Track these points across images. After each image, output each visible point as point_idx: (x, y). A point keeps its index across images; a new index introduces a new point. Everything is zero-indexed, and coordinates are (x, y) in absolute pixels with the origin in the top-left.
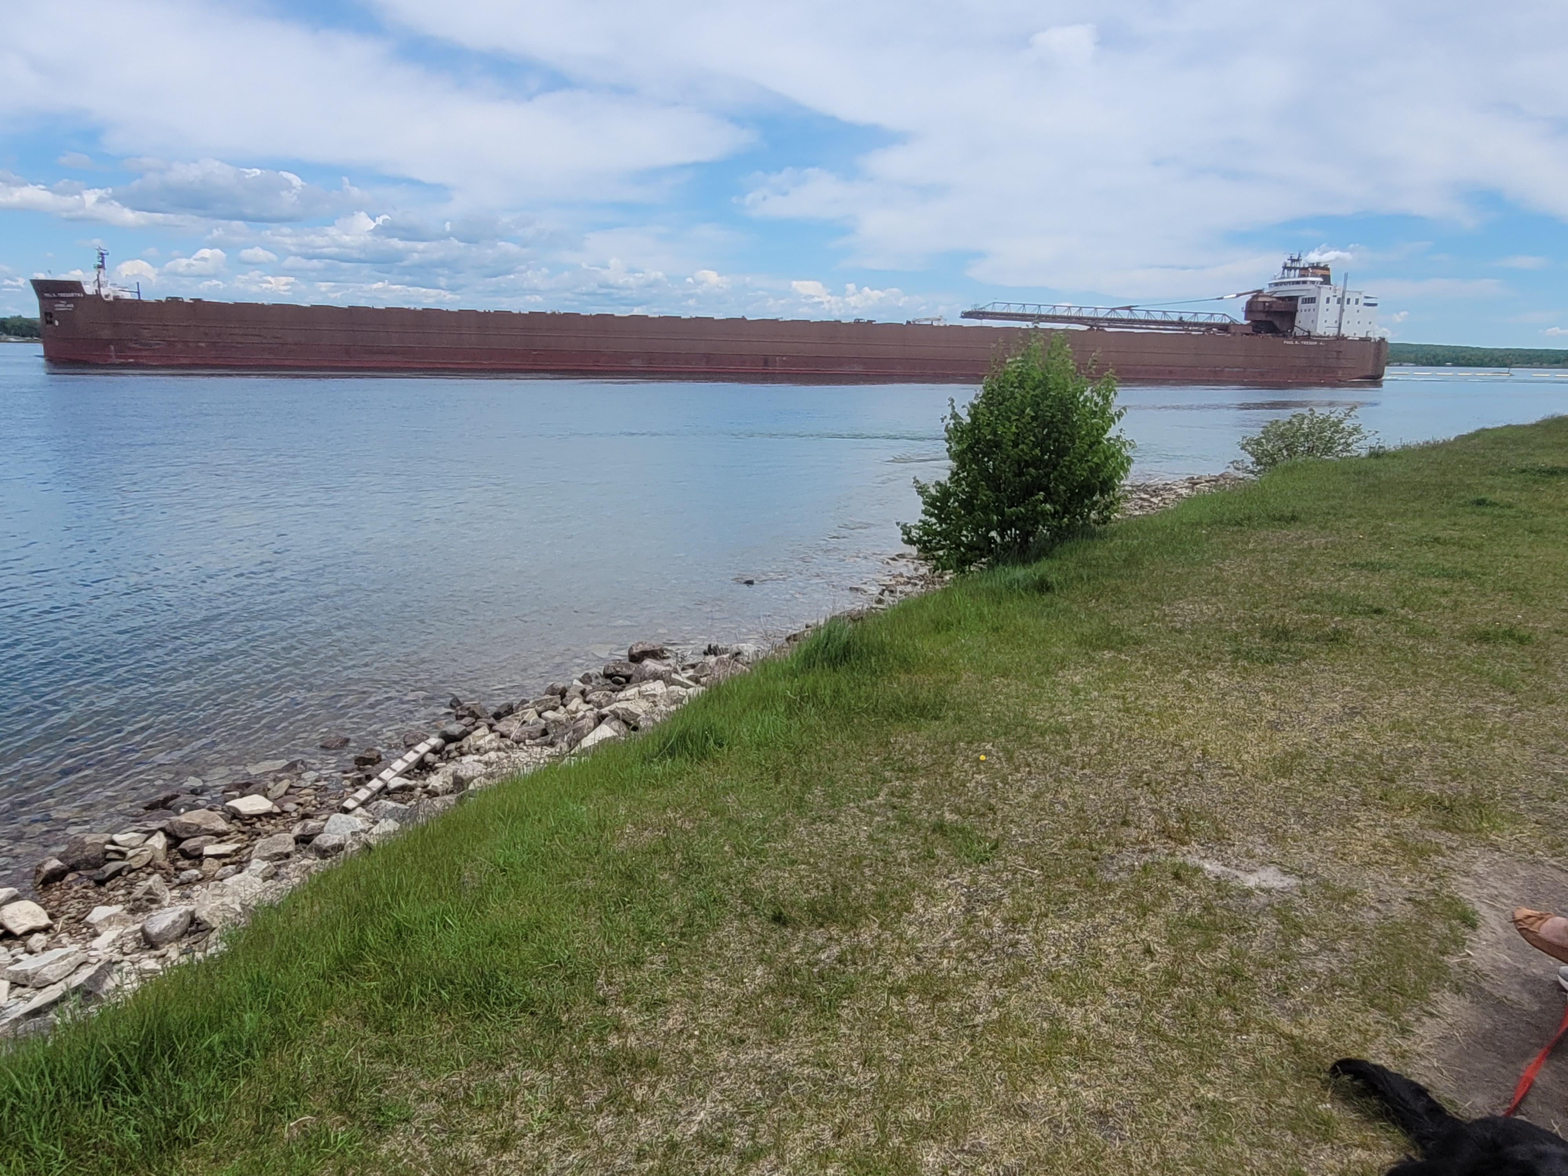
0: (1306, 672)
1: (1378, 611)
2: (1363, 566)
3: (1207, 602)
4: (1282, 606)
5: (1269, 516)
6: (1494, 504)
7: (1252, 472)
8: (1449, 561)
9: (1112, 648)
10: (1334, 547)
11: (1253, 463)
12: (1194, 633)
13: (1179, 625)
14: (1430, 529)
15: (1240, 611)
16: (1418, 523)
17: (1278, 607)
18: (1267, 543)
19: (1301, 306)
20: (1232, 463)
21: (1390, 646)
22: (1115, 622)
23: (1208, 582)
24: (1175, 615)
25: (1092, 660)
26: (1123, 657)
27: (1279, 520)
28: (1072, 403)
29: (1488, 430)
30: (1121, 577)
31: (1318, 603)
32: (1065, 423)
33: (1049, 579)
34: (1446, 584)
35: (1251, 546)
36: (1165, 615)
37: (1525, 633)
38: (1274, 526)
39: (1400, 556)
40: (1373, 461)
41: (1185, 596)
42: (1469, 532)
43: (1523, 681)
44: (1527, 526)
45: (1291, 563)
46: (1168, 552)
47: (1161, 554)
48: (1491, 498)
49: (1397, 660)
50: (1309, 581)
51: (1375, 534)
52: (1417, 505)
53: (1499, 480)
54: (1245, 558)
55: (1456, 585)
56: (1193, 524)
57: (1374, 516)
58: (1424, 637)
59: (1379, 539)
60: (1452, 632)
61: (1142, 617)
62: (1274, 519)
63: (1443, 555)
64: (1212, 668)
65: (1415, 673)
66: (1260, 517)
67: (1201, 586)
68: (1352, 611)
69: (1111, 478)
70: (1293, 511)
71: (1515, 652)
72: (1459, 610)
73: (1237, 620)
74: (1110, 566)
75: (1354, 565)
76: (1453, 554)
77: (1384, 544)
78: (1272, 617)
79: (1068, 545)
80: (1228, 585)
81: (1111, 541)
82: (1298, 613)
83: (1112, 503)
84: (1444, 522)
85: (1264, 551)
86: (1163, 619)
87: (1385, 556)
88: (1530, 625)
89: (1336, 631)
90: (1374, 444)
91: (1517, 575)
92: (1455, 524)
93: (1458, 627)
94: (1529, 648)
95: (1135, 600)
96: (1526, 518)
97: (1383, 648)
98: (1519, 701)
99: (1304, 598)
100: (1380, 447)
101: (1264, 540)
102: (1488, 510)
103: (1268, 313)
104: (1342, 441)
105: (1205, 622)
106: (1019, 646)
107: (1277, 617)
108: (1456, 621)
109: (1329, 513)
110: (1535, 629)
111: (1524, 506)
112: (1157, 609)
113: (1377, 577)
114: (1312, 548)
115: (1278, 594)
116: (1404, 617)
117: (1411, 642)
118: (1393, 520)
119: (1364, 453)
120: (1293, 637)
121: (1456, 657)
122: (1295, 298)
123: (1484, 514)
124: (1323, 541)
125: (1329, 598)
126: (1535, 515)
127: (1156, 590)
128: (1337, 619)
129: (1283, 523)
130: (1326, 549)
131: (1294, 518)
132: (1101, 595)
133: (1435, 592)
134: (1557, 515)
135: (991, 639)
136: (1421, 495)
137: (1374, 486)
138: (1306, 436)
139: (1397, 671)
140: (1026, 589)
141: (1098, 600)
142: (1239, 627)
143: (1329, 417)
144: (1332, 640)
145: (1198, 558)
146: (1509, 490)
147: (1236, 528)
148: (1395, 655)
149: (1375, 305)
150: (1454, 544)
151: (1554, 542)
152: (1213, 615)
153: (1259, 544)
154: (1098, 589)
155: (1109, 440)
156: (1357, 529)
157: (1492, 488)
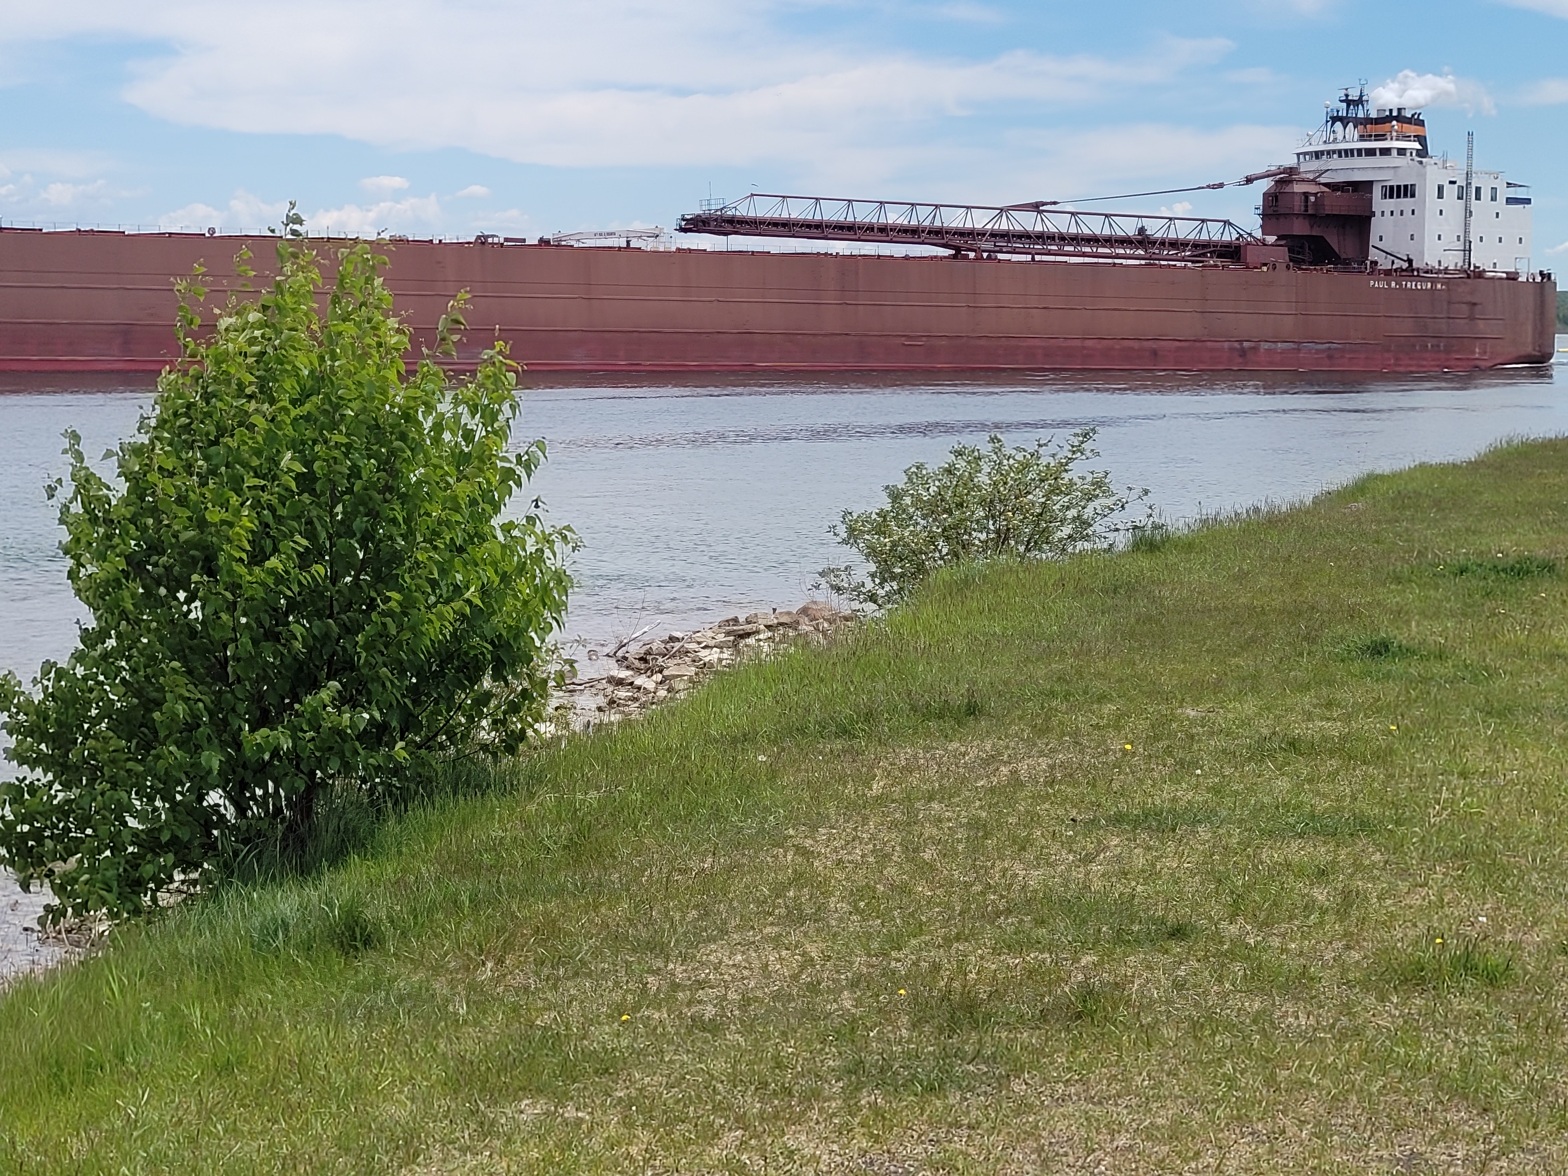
0: (1023, 1107)
1: (1178, 933)
2: (1136, 824)
3: (776, 942)
4: (958, 938)
5: (914, 709)
6: (1406, 652)
7: (873, 598)
8: (1325, 796)
9: (540, 1091)
10: (1070, 778)
11: (873, 576)
12: (748, 1029)
13: (710, 1011)
14: (1278, 718)
15: (859, 961)
16: (1249, 706)
17: (948, 942)
18: (914, 779)
19: (1379, 204)
20: (822, 574)
21: (1210, 1018)
22: (547, 1018)
23: (779, 891)
24: (701, 985)
25: (487, 1129)
26: (570, 1113)
27: (940, 716)
28: (403, 437)
29: (1381, 478)
30: (559, 892)
31: (1041, 922)
32: (389, 489)
33: (368, 914)
34: (1323, 853)
35: (877, 787)
36: (675, 987)
37: (1495, 959)
38: (928, 734)
39: (1216, 790)
40: (1144, 562)
41: (724, 932)
42: (1363, 724)
43: (1505, 1078)
44: (1480, 700)
45: (974, 824)
46: (675, 818)
47: (659, 824)
48: (1401, 637)
49: (1229, 1053)
50: (1018, 868)
51: (1157, 738)
52: (1244, 662)
53: (1412, 595)
54: (865, 820)
55: (1343, 853)
56: (734, 741)
57: (1155, 693)
58: (1284, 989)
59: (1169, 751)
60: (1344, 971)
61: (617, 997)
62: (928, 714)
63: (1310, 781)
64: (797, 1120)
65: (1270, 1081)
66: (894, 710)
67: (760, 903)
68: (1119, 937)
69: (519, 633)
70: (971, 693)
71: (1481, 1007)
72: (1354, 913)
73: (854, 985)
74: (530, 865)
75: (1118, 819)
76: (1332, 776)
77: (1181, 763)
78: (936, 968)
79: (416, 815)
80: (827, 894)
81: (531, 796)
82: (996, 951)
83: (525, 694)
84: (1307, 700)
85: (908, 799)
86: (670, 998)
87: (1185, 794)
88: (1508, 937)
89: (1087, 993)
90: (1141, 519)
91: (1468, 820)
92: (1329, 705)
93: (1356, 955)
94: (1509, 996)
95: (597, 953)
96: (1475, 681)
97: (1196, 1026)
98: (1499, 1129)
99: (1008, 912)
100: (1155, 527)
101: (907, 770)
102: (1397, 667)
103: (1313, 218)
104: (1072, 513)
105: (776, 997)
106: (290, 1110)
107: (948, 967)
108: (1351, 942)
109: (1053, 694)
110: (1515, 946)
111: (1468, 654)
112: (656, 972)
113: (1171, 847)
114: (1022, 785)
115: (949, 907)
116: (1239, 942)
117: (1256, 1005)
118: (1196, 702)
119: (1122, 541)
120: (988, 1017)
121: (1358, 1033)
122: (1368, 185)
123: (1388, 676)
124: (1044, 763)
125: (1068, 907)
126: (1492, 673)
127: (651, 921)
128: (1088, 959)
129: (949, 724)
130: (1052, 784)
131: (973, 710)
132: (508, 946)
133: (1300, 874)
134: (1538, 672)
135: (212, 1096)
136: (1253, 640)
137: (1150, 618)
138: (988, 503)
139: (1230, 1081)
140: (307, 948)
141: (500, 961)
142: (858, 1003)
143: (1035, 455)
144: (1079, 1016)
145: (751, 826)
146: (1436, 615)
147: (838, 745)
148: (1223, 1040)
149: (1528, 201)
150: (1332, 753)
151: (1537, 734)
152: (795, 977)
153: (896, 782)
154: (501, 930)
155: (507, 528)
156: (1118, 728)
157: (1400, 614)
